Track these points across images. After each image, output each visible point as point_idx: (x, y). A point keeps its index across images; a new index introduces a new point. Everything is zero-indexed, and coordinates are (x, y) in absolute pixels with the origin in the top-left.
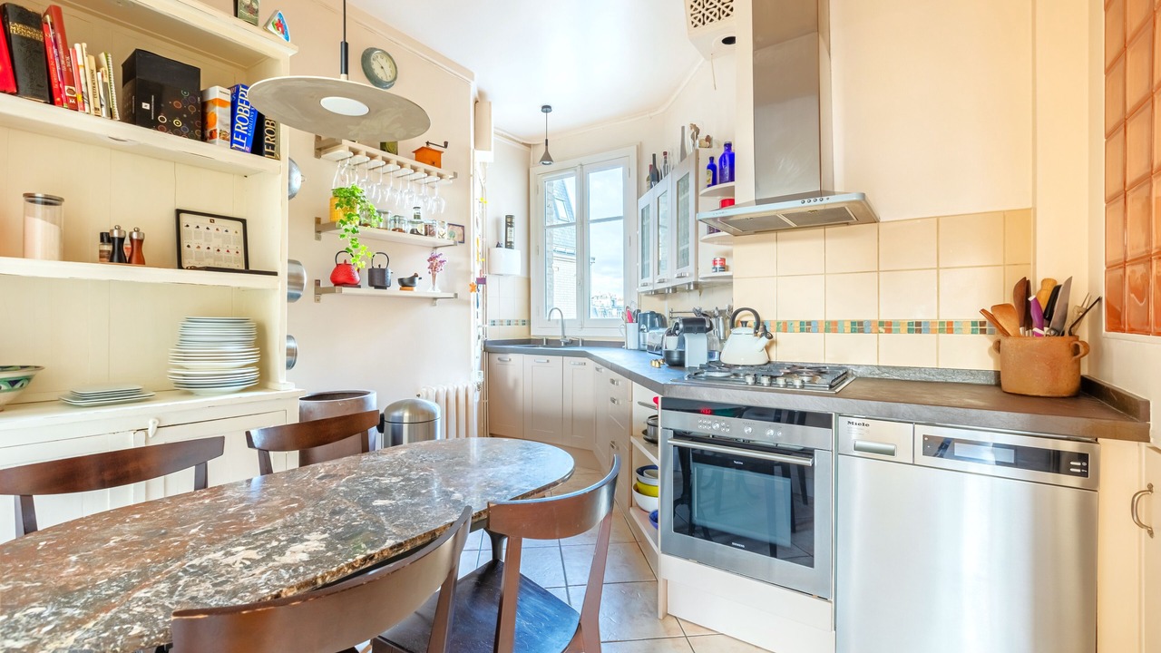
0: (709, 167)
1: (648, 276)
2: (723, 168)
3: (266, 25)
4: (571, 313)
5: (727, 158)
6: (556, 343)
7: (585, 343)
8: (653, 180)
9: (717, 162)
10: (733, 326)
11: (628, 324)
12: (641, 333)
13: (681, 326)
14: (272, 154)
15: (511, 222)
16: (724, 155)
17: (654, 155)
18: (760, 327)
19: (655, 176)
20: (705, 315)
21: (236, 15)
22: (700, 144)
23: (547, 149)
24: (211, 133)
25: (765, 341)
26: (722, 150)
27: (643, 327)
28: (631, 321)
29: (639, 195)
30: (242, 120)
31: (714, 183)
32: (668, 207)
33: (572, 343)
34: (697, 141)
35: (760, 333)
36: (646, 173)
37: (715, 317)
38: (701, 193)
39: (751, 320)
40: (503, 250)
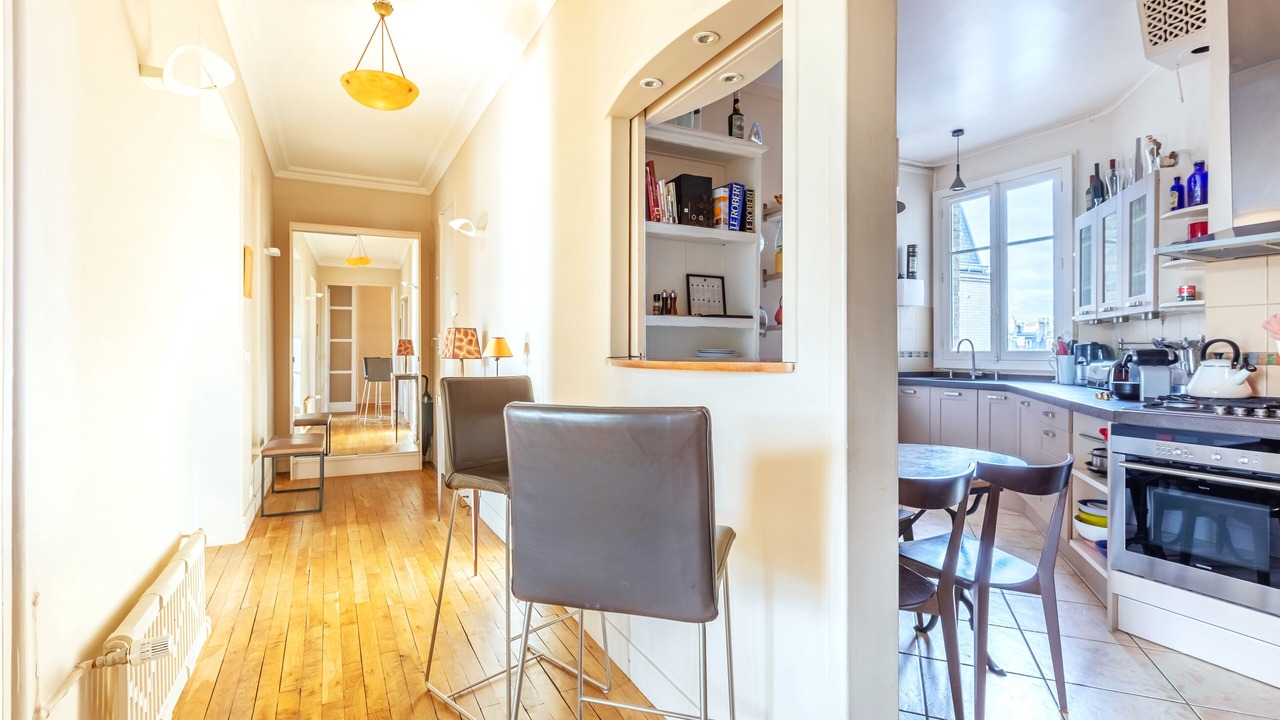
0: (1173, 189)
1: (1089, 303)
2: (1191, 190)
3: (750, 137)
4: (984, 344)
5: (1198, 178)
6: (967, 376)
7: (1002, 377)
8: (1096, 196)
9: (1184, 182)
10: (1203, 357)
11: (1060, 357)
12: (1079, 367)
13: (1135, 358)
14: (750, 229)
15: (914, 252)
16: (1193, 176)
17: (1097, 166)
18: (1240, 359)
19: (1099, 191)
20: (1168, 346)
21: (731, 134)
22: (1161, 161)
23: (958, 174)
24: (717, 221)
25: (1245, 373)
26: (1192, 170)
27: (1080, 359)
28: (1065, 353)
29: (1075, 213)
30: (735, 208)
31: (1181, 205)
32: (1116, 230)
33: (985, 376)
34: (1158, 160)
35: (1239, 366)
36: (1086, 184)
37: (1183, 348)
38: (1162, 217)
39: (1229, 350)
40: (905, 281)
